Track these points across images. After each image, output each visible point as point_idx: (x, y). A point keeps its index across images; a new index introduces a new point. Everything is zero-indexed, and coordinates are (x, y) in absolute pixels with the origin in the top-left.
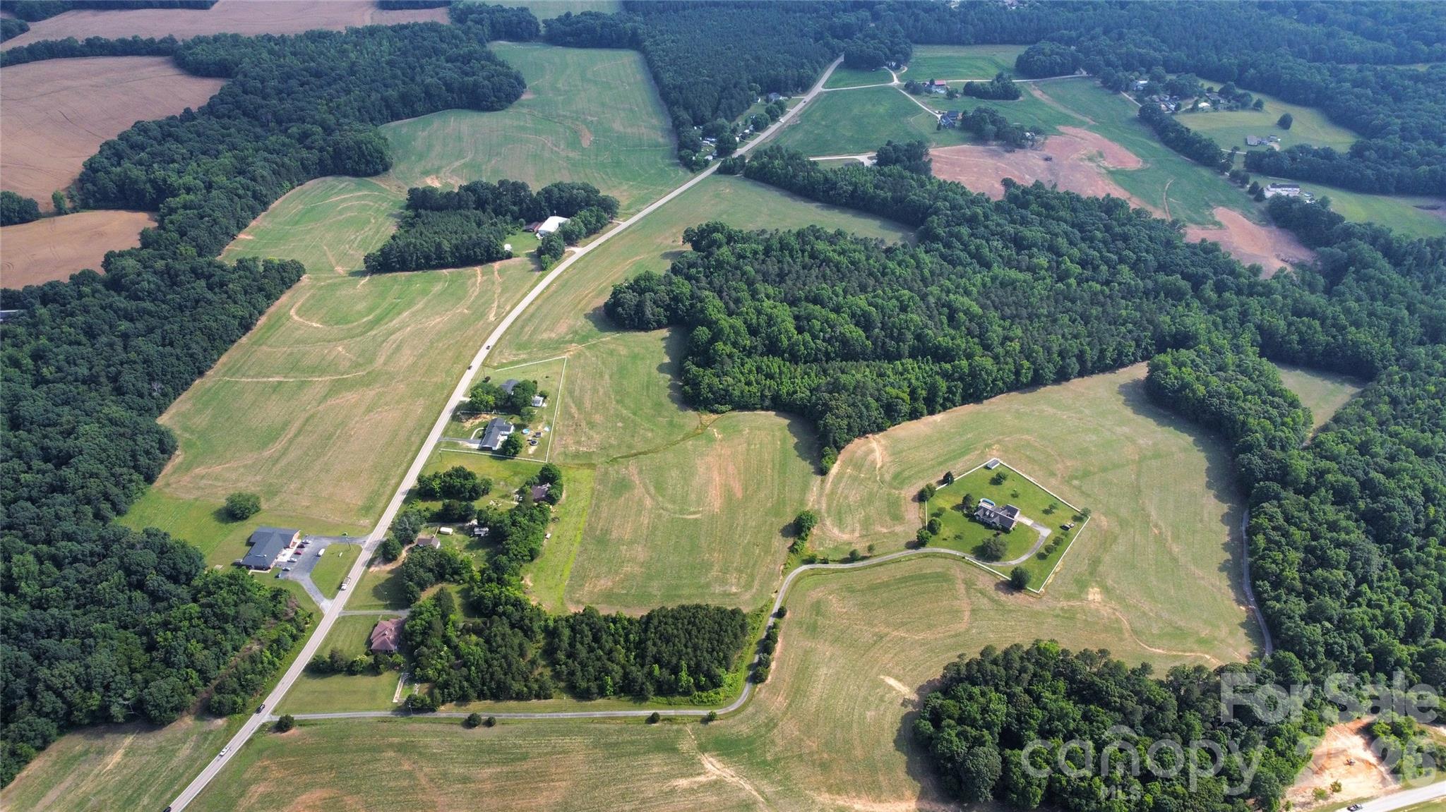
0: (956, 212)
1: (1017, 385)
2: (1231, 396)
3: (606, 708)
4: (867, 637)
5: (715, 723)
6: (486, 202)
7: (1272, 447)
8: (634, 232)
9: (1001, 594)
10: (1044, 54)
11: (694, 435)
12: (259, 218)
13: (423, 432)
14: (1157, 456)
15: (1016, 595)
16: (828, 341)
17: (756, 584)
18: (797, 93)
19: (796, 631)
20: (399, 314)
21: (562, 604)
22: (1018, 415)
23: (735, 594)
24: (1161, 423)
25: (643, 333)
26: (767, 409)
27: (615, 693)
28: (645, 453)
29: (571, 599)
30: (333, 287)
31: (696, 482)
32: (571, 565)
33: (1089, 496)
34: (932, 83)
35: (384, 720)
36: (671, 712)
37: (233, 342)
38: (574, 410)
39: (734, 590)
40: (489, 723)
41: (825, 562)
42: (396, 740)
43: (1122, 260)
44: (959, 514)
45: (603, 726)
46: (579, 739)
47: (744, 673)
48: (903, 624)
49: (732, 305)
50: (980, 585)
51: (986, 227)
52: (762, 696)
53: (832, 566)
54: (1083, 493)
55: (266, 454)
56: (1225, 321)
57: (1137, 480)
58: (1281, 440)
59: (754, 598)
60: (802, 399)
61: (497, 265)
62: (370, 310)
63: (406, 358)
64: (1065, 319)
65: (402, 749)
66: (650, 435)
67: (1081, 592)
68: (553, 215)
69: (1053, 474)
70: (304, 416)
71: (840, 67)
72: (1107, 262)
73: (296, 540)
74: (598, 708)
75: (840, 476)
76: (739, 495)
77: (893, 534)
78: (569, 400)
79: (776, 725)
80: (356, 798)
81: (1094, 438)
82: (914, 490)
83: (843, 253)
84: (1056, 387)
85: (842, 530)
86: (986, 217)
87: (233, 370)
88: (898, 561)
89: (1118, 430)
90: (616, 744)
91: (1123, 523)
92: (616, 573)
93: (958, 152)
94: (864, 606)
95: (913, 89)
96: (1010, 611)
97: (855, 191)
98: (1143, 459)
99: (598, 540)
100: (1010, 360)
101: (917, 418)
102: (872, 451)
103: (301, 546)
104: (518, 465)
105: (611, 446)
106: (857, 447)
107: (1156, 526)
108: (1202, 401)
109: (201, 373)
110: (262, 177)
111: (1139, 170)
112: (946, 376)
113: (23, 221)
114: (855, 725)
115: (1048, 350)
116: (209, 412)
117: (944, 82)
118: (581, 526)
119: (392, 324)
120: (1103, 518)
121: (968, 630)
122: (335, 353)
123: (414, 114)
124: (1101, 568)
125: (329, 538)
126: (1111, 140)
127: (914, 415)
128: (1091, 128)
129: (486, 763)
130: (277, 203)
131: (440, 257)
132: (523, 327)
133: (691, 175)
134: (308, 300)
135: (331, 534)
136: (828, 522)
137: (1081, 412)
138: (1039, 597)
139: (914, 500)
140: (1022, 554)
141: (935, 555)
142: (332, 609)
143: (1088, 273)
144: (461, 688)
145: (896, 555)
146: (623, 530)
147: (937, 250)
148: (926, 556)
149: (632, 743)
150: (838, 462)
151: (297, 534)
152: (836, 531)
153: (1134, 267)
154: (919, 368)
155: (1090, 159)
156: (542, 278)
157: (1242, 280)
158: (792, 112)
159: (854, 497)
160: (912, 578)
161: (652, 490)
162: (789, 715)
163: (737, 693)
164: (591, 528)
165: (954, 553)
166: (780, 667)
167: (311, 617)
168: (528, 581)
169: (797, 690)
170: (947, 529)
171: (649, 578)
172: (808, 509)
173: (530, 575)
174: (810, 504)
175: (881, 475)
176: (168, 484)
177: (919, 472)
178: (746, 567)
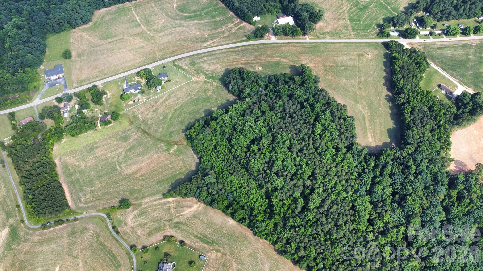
4: (75, 253)
5: (22, 224)
11: (168, 143)
17: (88, 205)
19: (70, 229)
21: (58, 155)
22: (253, 255)
23: (81, 201)
25: (227, 92)
26: (198, 158)
28: (148, 134)
31: (140, 158)
32: (76, 148)
36: (22, 210)
38: (161, 101)
39: (83, 200)
40: (4, 166)
41: (111, 221)
44: (162, 256)
45: (12, 195)
46: (5, 191)
47: (45, 222)
48: (86, 262)
52: (37, 232)
53: (109, 224)
55: (99, 42)
59: (81, 208)
61: (243, 24)
62: (193, 11)
63: (166, 39)
66: (161, 130)
68: (293, 16)
70: (122, 37)
73: (61, 75)
76: (137, 176)
77: (138, 238)
78: (166, 96)
79: (26, 242)
85: (132, 219)
87: (136, 6)
88: (121, 245)
90: (6, 202)
92: (78, 162)
94: (91, 245)
99: (92, 148)
102: (190, 207)
103: (59, 78)
104: (120, 104)
105: (147, 122)
106: (189, 200)
114: (33, 266)
116: (113, 16)
118: (97, 139)
122: (160, 21)
125: (65, 82)
136: (135, 212)
139: (164, 236)
141: (130, 258)
142: (36, 102)
145: (125, 244)
146: (101, 151)
149: (8, 206)
150: (175, 198)
151: (64, 74)
152: (132, 217)
156: (244, 41)
159: (156, 214)
160: (113, 255)
161: (126, 149)
162: (31, 244)
163: (36, 224)
164: (97, 143)
165: (135, 264)
166: (51, 232)
167: (30, 100)
168: (64, 141)
169: (43, 242)
170: (149, 256)
171: (80, 172)
172: (140, 201)
173: (67, 140)
174: (144, 201)
175: (176, 218)
176: (75, 32)
177: (185, 230)
178: (96, 198)
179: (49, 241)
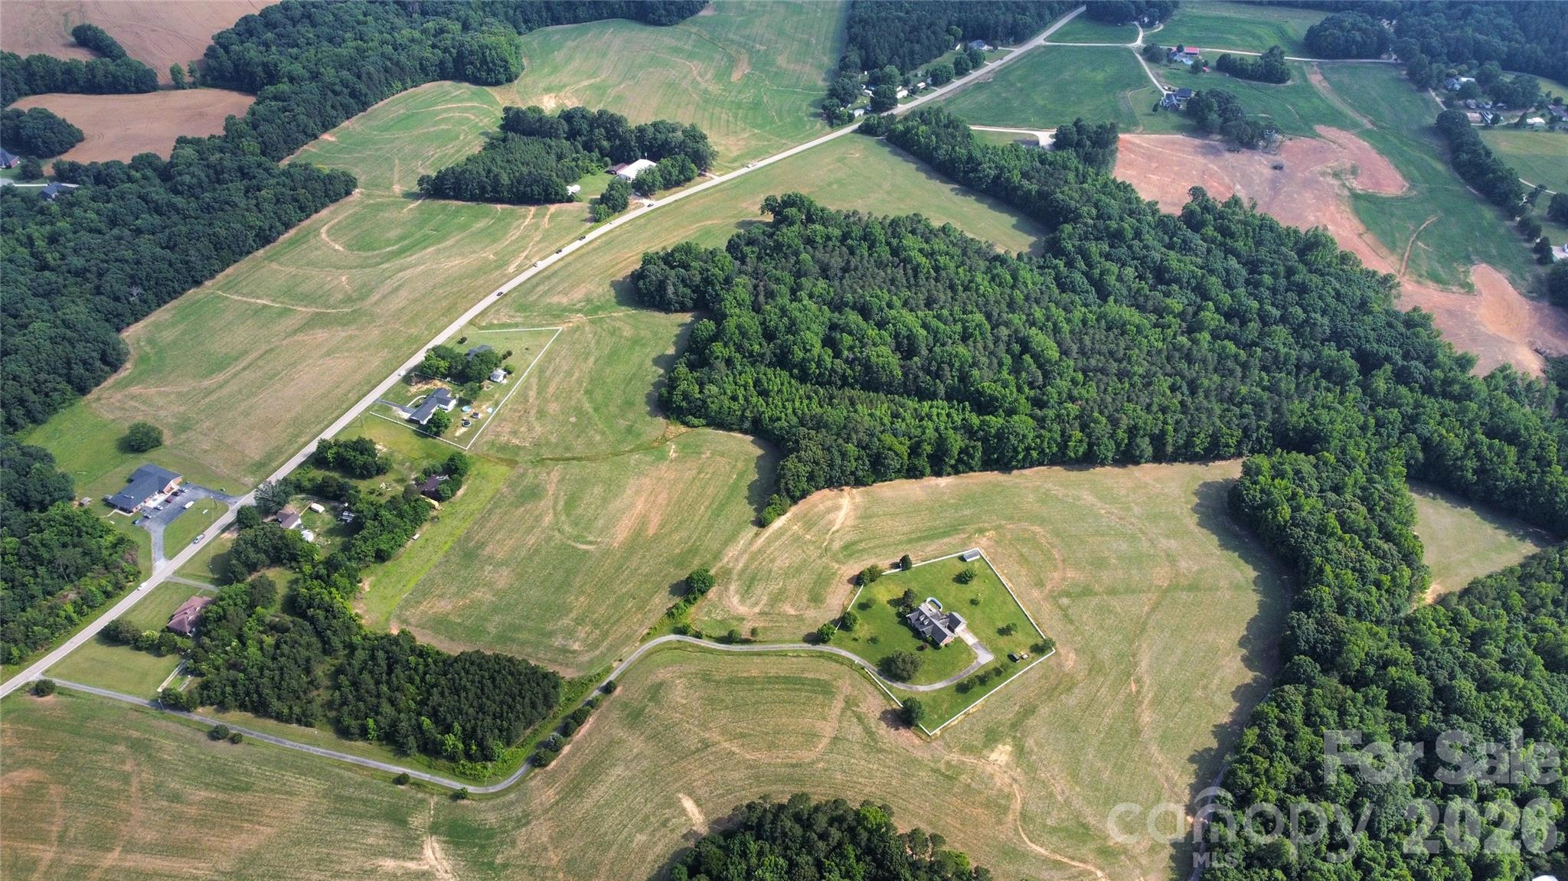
0: (1100, 224)
1: (1061, 458)
2: (1322, 529)
3: (363, 753)
4: (693, 742)
5: (465, 802)
6: (579, 133)
7: (1341, 611)
8: (721, 191)
9: (883, 725)
10: (1341, 28)
11: (646, 448)
12: (354, 118)
13: (366, 388)
14: (1193, 587)
15: (902, 731)
16: (850, 363)
17: (603, 647)
18: (1007, 44)
19: (615, 715)
20: (425, 248)
21: (387, 620)
22: (1045, 498)
23: (574, 652)
24: (1224, 545)
25: (662, 315)
26: (745, 432)
27: (379, 739)
28: (579, 459)
29: (399, 617)
30: (380, 207)
31: (617, 504)
32: (422, 576)
33: (1071, 622)
34: (1180, 49)
35: (137, 709)
36: (426, 776)
37: (249, 253)
38: (532, 394)
39: (576, 647)
40: (235, 740)
41: (698, 636)
42: (135, 734)
43: (1284, 320)
44: (892, 610)
45: (347, 774)
46: (313, 782)
47: (530, 751)
48: (742, 736)
49: (761, 298)
50: (863, 709)
51: (1130, 247)
52: (533, 783)
53: (704, 643)
54: (1066, 616)
55: (206, 383)
56: (1379, 424)
57: (1148, 614)
58: (1358, 606)
59: (591, 662)
60: (781, 428)
61: (553, 208)
62: (402, 238)
63: (398, 302)
64: (1165, 384)
65: (136, 746)
66: (598, 438)
67: (985, 746)
68: (643, 157)
69: (1040, 584)
70: (265, 347)
71: (1079, 17)
72: (1264, 319)
73: (174, 485)
74: (352, 753)
75: (781, 532)
76: (651, 532)
77: (799, 618)
78: (534, 381)
79: (528, 823)
80: (61, 789)
81: (1124, 546)
82: (854, 568)
83: (930, 255)
84: (1117, 470)
85: (742, 601)
86: (1138, 235)
87: (228, 287)
88: (783, 654)
89: (1164, 543)
90: (349, 799)
91: (1095, 668)
92: (464, 597)
93: (1167, 142)
94: (712, 701)
95: (1151, 54)
96: (881, 750)
97: (997, 177)
98: (1174, 587)
99: (468, 553)
100: (1056, 427)
101: (916, 477)
102: (837, 508)
103: (175, 494)
104: (436, 446)
105: (548, 443)
106: (820, 499)
107: (1138, 681)
108: (1281, 529)
109: (198, 283)
110: (369, 73)
111: (1397, 199)
112: (970, 432)
113: (140, 91)
114: (615, 847)
115: (1114, 422)
116: (182, 327)
117: (1197, 50)
118: (458, 532)
119: (409, 259)
120: (1072, 656)
121: (813, 763)
122: (336, 282)
123: (576, 20)
124: (1031, 722)
125: (206, 490)
126: (1381, 153)
127: (912, 473)
128: (1365, 134)
129: (207, 784)
130: (381, 104)
131: (495, 190)
132: (538, 284)
133: (828, 129)
134: (347, 218)
135: (211, 487)
136: (732, 588)
137: (1129, 509)
138: (928, 740)
139: (850, 581)
140: (940, 679)
141: (831, 657)
142: (163, 569)
143: (1233, 328)
144: (223, 693)
145: (785, 647)
146: (499, 548)
147: (1055, 267)
148: (821, 655)
149: (365, 802)
150: (788, 515)
151: (179, 479)
152: (735, 600)
153: (1297, 331)
154: (948, 415)
155: (1336, 175)
156: (591, 229)
157: (1438, 373)
158: (991, 66)
159: (782, 562)
160: (787, 680)
161: (560, 507)
162: (550, 815)
163: (507, 772)
164: (468, 537)
165: (857, 660)
166: (573, 754)
167: (137, 576)
168: (366, 585)
169: (575, 787)
170: (866, 627)
171: (495, 610)
172: (719, 565)
173: (373, 578)
174: (726, 560)
175: (832, 541)
176: (99, 399)
177: (878, 546)
178: (606, 622)
179: (593, 770)
